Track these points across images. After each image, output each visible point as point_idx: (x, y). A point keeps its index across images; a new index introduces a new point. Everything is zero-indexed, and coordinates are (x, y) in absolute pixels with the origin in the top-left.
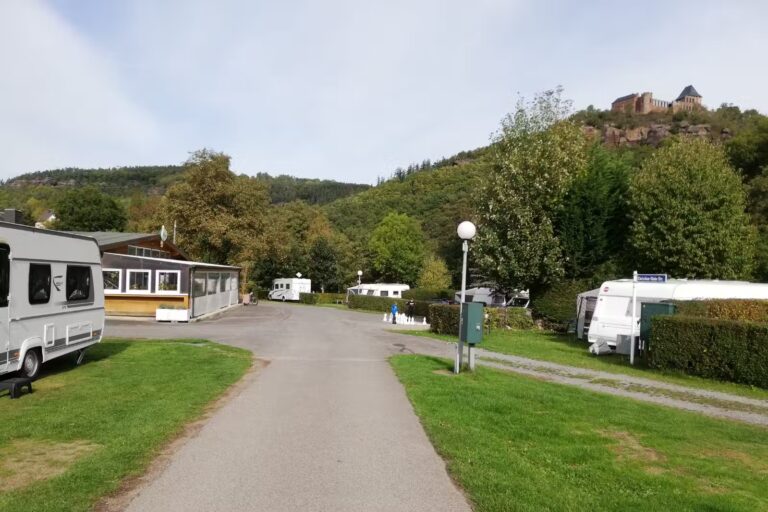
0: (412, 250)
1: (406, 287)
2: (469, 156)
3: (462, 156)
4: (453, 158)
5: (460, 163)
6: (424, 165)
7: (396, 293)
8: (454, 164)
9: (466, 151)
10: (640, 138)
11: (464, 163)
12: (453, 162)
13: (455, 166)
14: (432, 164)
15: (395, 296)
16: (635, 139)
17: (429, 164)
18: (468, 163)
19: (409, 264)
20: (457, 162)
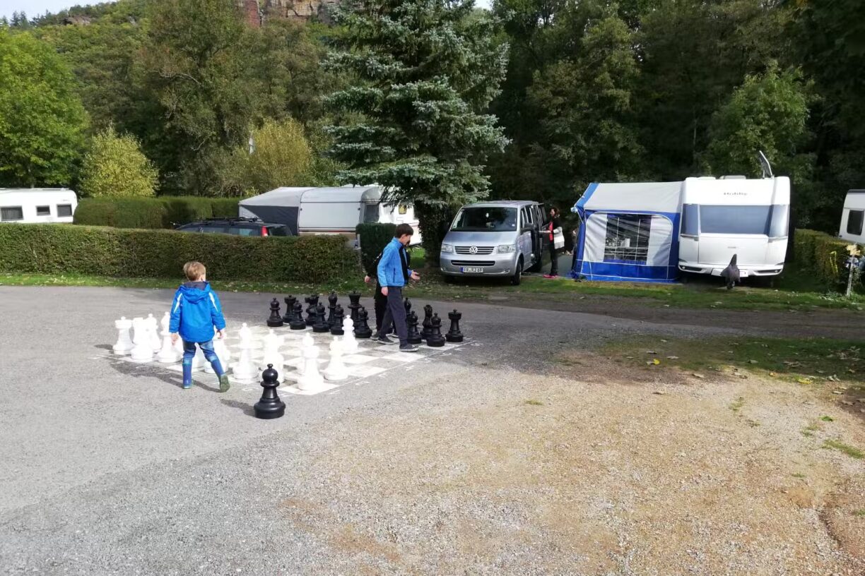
0: (59, 113)
1: (68, 197)
2: (87, 12)
3: (76, 11)
4: (62, 14)
5: (74, 21)
6: (16, 20)
7: (43, 210)
8: (66, 22)
9: (83, 5)
10: (310, 13)
11: (83, 23)
12: (63, 19)
13: (69, 26)
14: (29, 19)
15: (43, 219)
16: (304, 14)
17: (24, 18)
18: (88, 23)
19: (55, 144)
20: (70, 19)
